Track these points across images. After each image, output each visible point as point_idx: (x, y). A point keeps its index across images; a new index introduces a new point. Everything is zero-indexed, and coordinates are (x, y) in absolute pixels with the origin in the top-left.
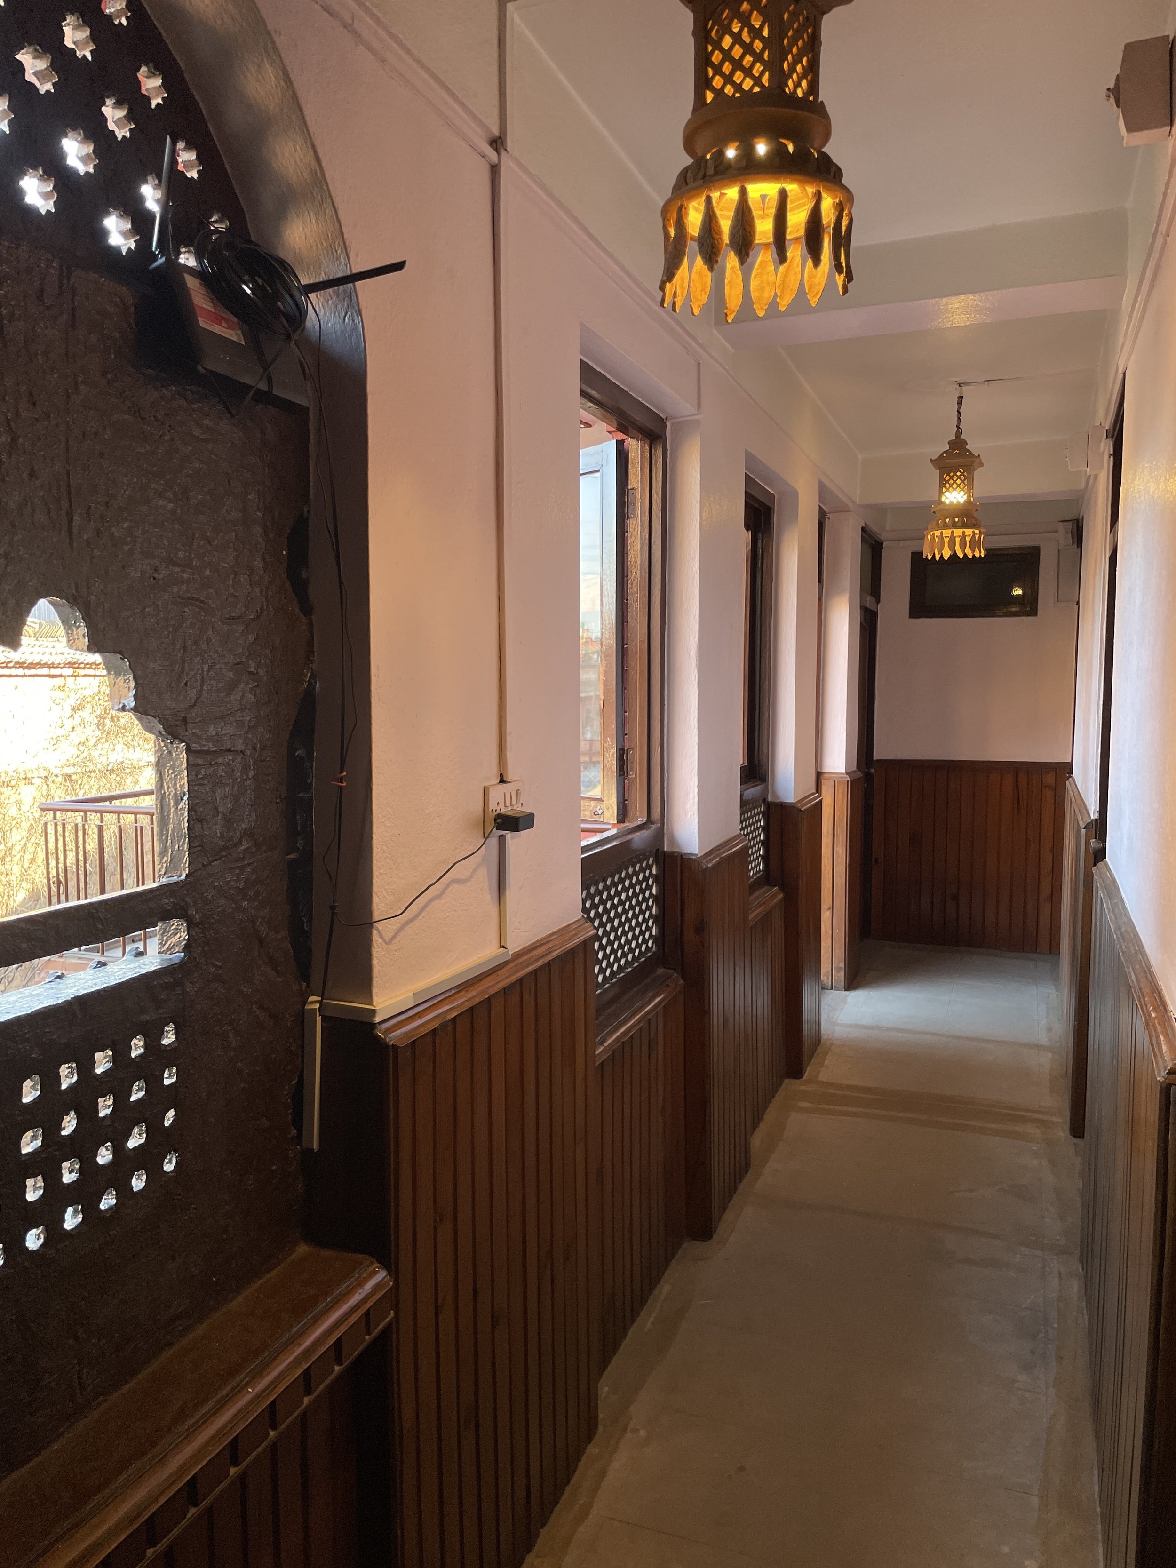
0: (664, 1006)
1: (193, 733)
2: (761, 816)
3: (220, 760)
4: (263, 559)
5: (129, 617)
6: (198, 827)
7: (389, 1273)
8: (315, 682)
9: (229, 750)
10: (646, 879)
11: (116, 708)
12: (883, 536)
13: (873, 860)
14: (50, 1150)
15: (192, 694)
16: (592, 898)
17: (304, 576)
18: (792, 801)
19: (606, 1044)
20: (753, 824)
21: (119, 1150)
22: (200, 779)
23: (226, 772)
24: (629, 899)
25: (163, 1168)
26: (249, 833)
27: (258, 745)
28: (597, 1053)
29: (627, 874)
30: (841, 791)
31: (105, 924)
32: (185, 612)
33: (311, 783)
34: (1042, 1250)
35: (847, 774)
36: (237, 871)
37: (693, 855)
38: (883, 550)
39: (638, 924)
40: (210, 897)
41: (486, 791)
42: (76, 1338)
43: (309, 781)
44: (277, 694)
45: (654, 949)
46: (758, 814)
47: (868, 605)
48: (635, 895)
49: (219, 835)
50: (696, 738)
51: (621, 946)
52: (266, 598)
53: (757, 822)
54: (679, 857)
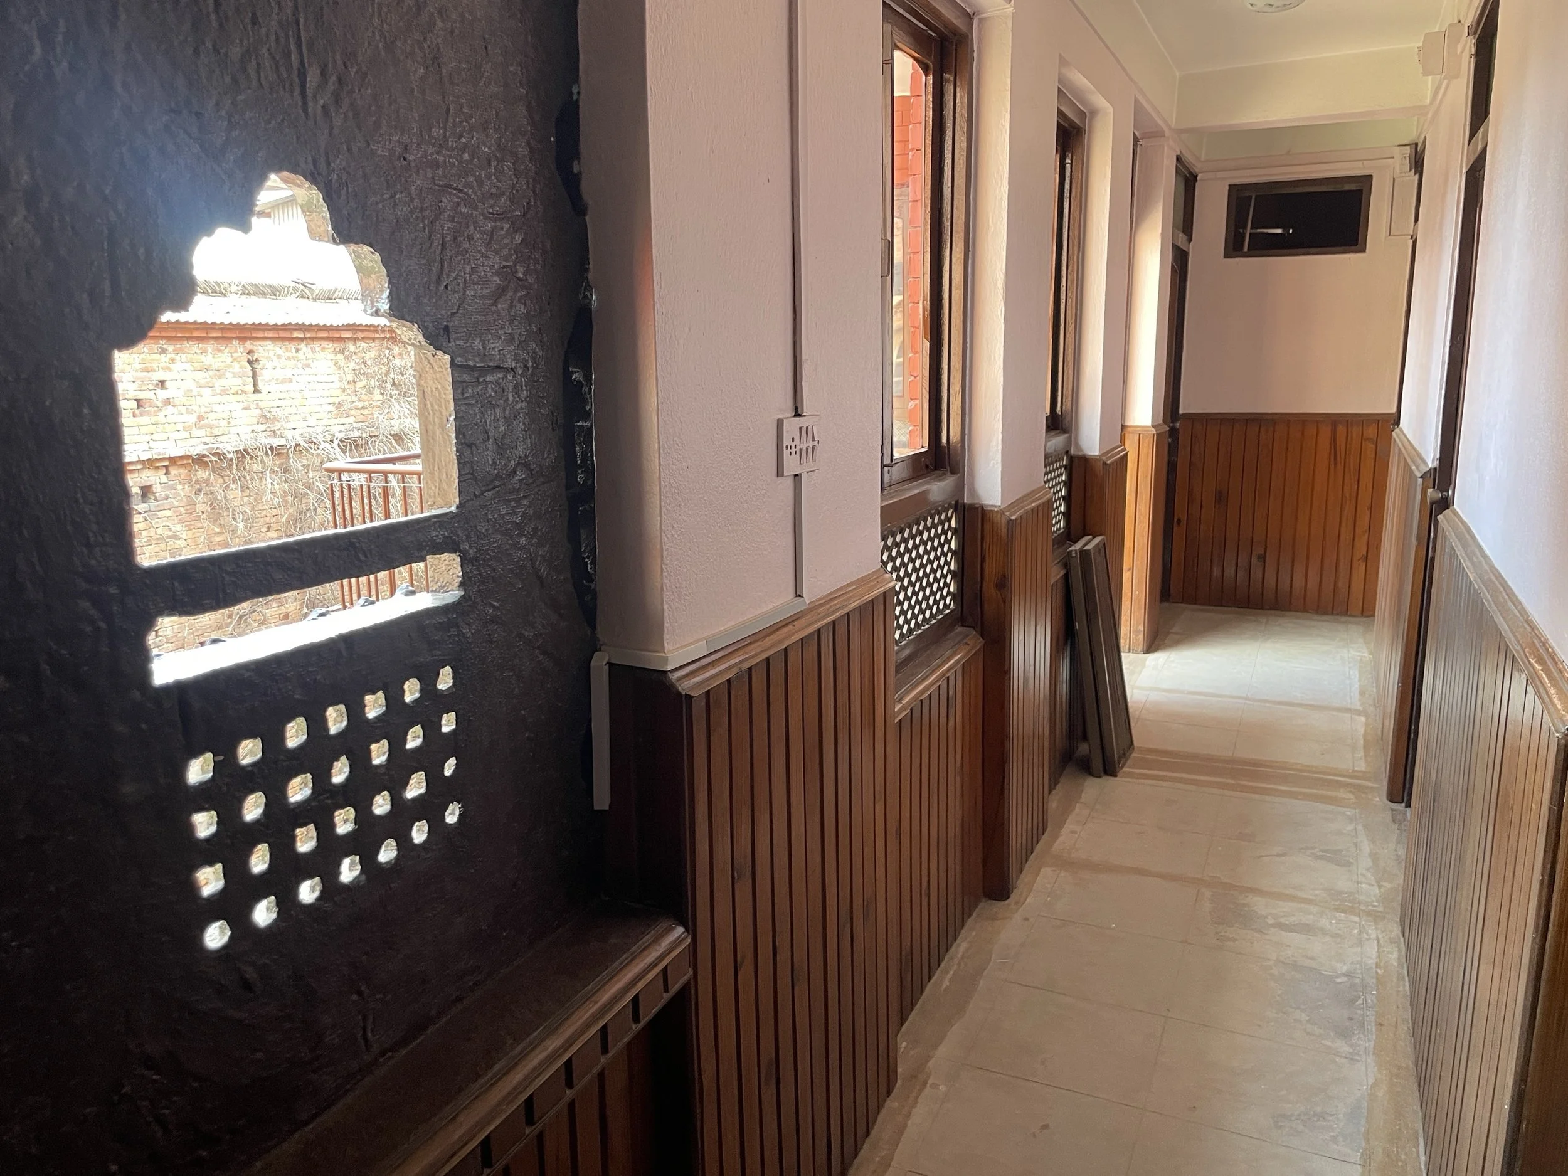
0: (963, 664)
1: (456, 345)
2: (1063, 469)
3: (489, 378)
4: (528, 144)
5: (377, 203)
6: (467, 453)
7: (687, 930)
8: (592, 295)
9: (498, 367)
10: (945, 532)
11: (369, 312)
12: (1197, 168)
13: (1175, 520)
14: (322, 797)
15: (455, 299)
16: (889, 549)
17: (575, 170)
18: (1097, 453)
19: (903, 702)
20: (1055, 478)
21: (397, 800)
22: (468, 397)
23: (496, 392)
24: (927, 552)
25: (444, 819)
26: (523, 463)
27: (531, 363)
28: (896, 710)
29: (925, 527)
30: (1146, 445)
31: (369, 556)
32: (441, 202)
33: (590, 409)
34: (1359, 916)
35: (1153, 426)
36: (513, 504)
37: (996, 506)
38: (1197, 184)
39: (936, 580)
40: (483, 531)
41: (780, 423)
42: (360, 993)
43: (588, 408)
44: (549, 304)
45: (952, 606)
46: (1060, 467)
47: (1180, 244)
48: (934, 549)
49: (491, 462)
50: (1002, 379)
51: (918, 602)
52: (534, 192)
53: (1059, 476)
54: (980, 509)
